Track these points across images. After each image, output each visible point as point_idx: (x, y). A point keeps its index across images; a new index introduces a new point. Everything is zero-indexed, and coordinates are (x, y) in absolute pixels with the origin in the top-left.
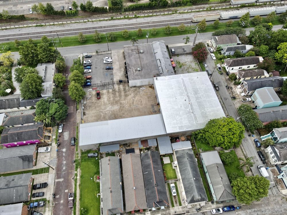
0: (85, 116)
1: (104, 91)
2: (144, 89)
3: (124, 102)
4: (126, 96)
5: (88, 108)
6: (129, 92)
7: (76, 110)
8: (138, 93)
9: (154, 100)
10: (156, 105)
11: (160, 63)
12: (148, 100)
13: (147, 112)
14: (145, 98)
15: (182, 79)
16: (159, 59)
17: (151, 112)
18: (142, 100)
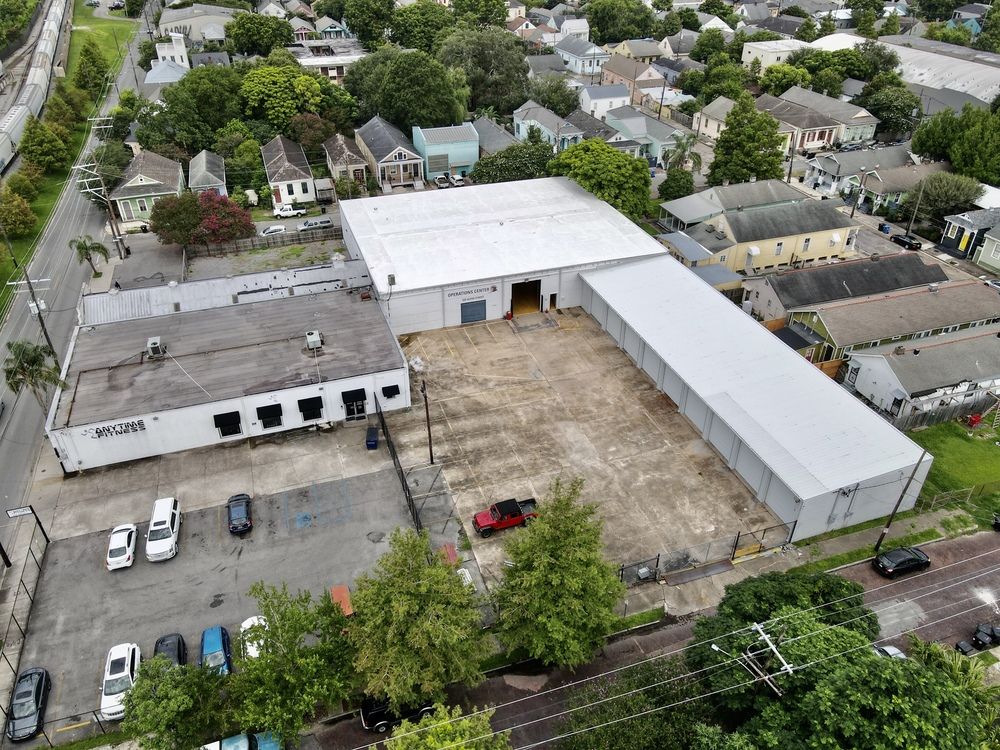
2: (422, 359)
3: (526, 413)
6: (451, 405)
8: (453, 374)
9: (485, 328)
10: (510, 322)
11: (267, 290)
12: (490, 342)
13: (561, 341)
14: (476, 353)
15: (386, 235)
16: (239, 294)
17: (556, 331)
18: (495, 359)
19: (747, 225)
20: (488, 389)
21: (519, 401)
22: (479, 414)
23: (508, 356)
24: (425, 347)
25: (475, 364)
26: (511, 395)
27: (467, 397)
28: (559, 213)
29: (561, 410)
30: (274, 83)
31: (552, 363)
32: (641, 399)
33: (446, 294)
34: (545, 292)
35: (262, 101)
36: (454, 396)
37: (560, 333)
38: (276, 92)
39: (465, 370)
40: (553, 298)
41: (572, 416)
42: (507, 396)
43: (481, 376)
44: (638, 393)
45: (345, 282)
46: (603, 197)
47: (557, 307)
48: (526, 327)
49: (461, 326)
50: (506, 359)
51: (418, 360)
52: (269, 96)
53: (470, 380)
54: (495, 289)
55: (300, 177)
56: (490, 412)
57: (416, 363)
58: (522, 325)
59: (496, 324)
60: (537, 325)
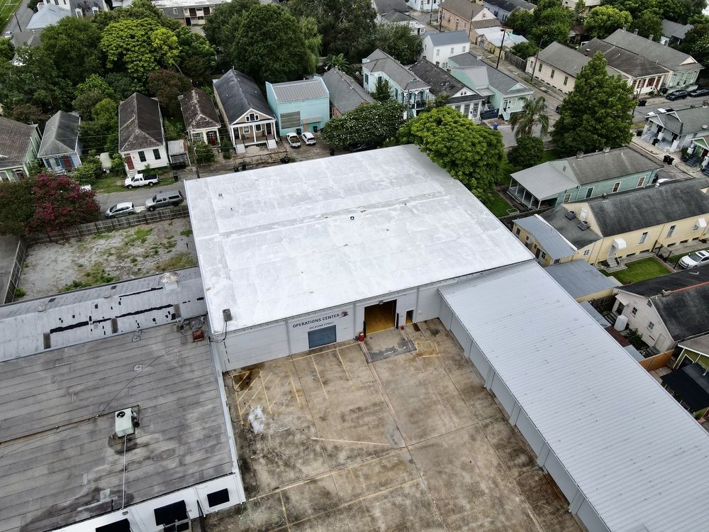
2: (264, 411)
3: (384, 513)
4: (327, 507)
6: (294, 498)
8: (298, 437)
9: (335, 355)
10: (362, 344)
11: (86, 324)
12: (341, 378)
13: (421, 376)
14: (324, 399)
15: (228, 235)
16: (52, 331)
17: (413, 360)
18: (346, 410)
19: (612, 215)
20: (339, 466)
21: (377, 488)
22: (328, 516)
23: (361, 404)
24: (268, 388)
25: (323, 419)
26: (367, 477)
27: (313, 481)
28: (412, 199)
29: (427, 505)
30: (132, 37)
31: (411, 415)
32: (520, 484)
33: (291, 326)
34: (401, 310)
35: (121, 55)
36: (298, 479)
37: (419, 363)
38: (134, 46)
39: (313, 430)
40: (410, 314)
41: (440, 519)
42: (362, 480)
43: (331, 440)
44: (515, 472)
45: (177, 308)
46: (456, 176)
47: (414, 321)
48: (381, 353)
49: (310, 353)
50: (359, 409)
51: (259, 411)
52: (128, 50)
53: (318, 448)
54: (345, 314)
55: (151, 144)
56: (341, 511)
57: (256, 418)
58: (376, 350)
59: (348, 348)
60: (393, 349)
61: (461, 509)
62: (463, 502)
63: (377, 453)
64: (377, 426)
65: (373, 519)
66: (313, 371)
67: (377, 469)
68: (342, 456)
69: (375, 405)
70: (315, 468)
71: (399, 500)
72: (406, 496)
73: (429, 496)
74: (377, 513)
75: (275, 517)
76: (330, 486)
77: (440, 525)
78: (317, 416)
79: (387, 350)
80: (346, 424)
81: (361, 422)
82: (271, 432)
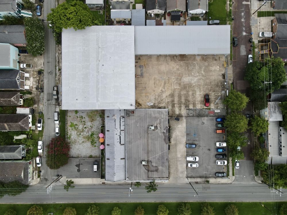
0: (223, 73)
1: (200, 108)
2: (148, 102)
3: (176, 86)
4: (172, 95)
5: (220, 84)
6: (169, 101)
7: (234, 84)
8: (157, 97)
11: (120, 137)
13: (150, 67)
14: (150, 89)
16: (120, 144)
17: (146, 67)
18: (153, 86)
20: (165, 91)
21: (171, 86)
22: (174, 96)
23: (153, 82)
24: (143, 100)
26: (169, 87)
27: (167, 96)
29: (177, 78)
31: (159, 73)
32: (179, 61)
36: (165, 99)
43: (159, 91)
44: (177, 60)
45: (121, 116)
53: (160, 94)
55: (27, 119)
56: (174, 93)
57: (150, 104)
58: (140, 74)
59: (137, 80)
60: (141, 70)
61: (180, 73)
62: (179, 72)
63: (165, 83)
64: (159, 81)
65: (177, 88)
66: (142, 90)
67: (168, 84)
68: (163, 90)
69: (154, 80)
70: (164, 96)
71: (175, 83)
72: (175, 81)
73: (176, 77)
74: (176, 87)
75: (171, 105)
76: (169, 94)
77: (181, 78)
78: (153, 92)
79: (141, 71)
80: (157, 87)
81: (157, 84)
82: (154, 102)
